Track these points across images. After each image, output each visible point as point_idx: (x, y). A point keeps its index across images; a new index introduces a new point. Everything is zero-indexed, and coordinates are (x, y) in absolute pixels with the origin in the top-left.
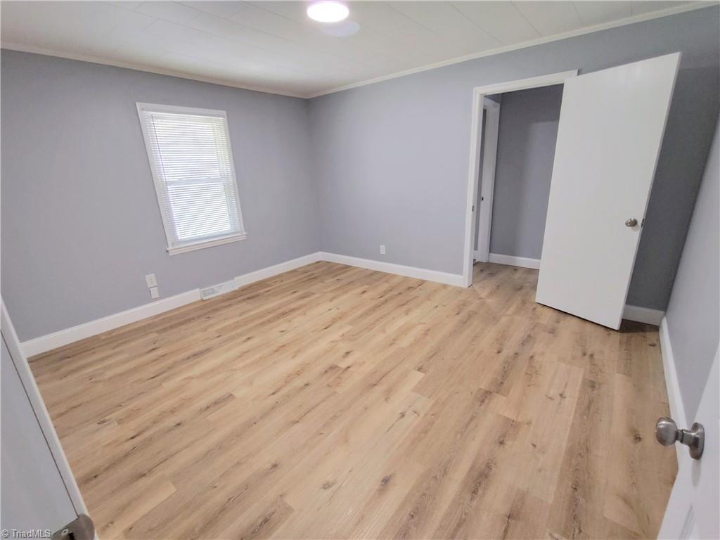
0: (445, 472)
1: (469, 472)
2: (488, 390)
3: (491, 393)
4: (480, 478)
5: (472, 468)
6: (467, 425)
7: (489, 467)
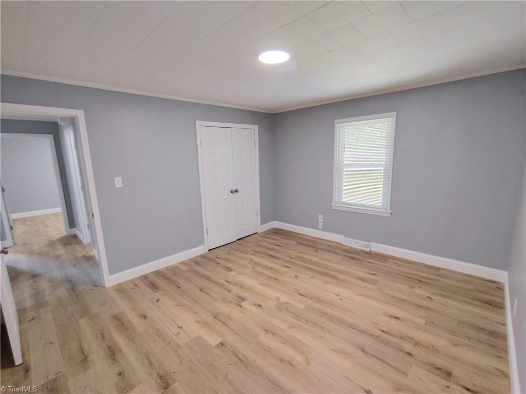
0: (129, 339)
1: (120, 349)
2: (170, 388)
3: (165, 388)
4: (113, 353)
5: (121, 351)
6: (148, 359)
7: (114, 360)
